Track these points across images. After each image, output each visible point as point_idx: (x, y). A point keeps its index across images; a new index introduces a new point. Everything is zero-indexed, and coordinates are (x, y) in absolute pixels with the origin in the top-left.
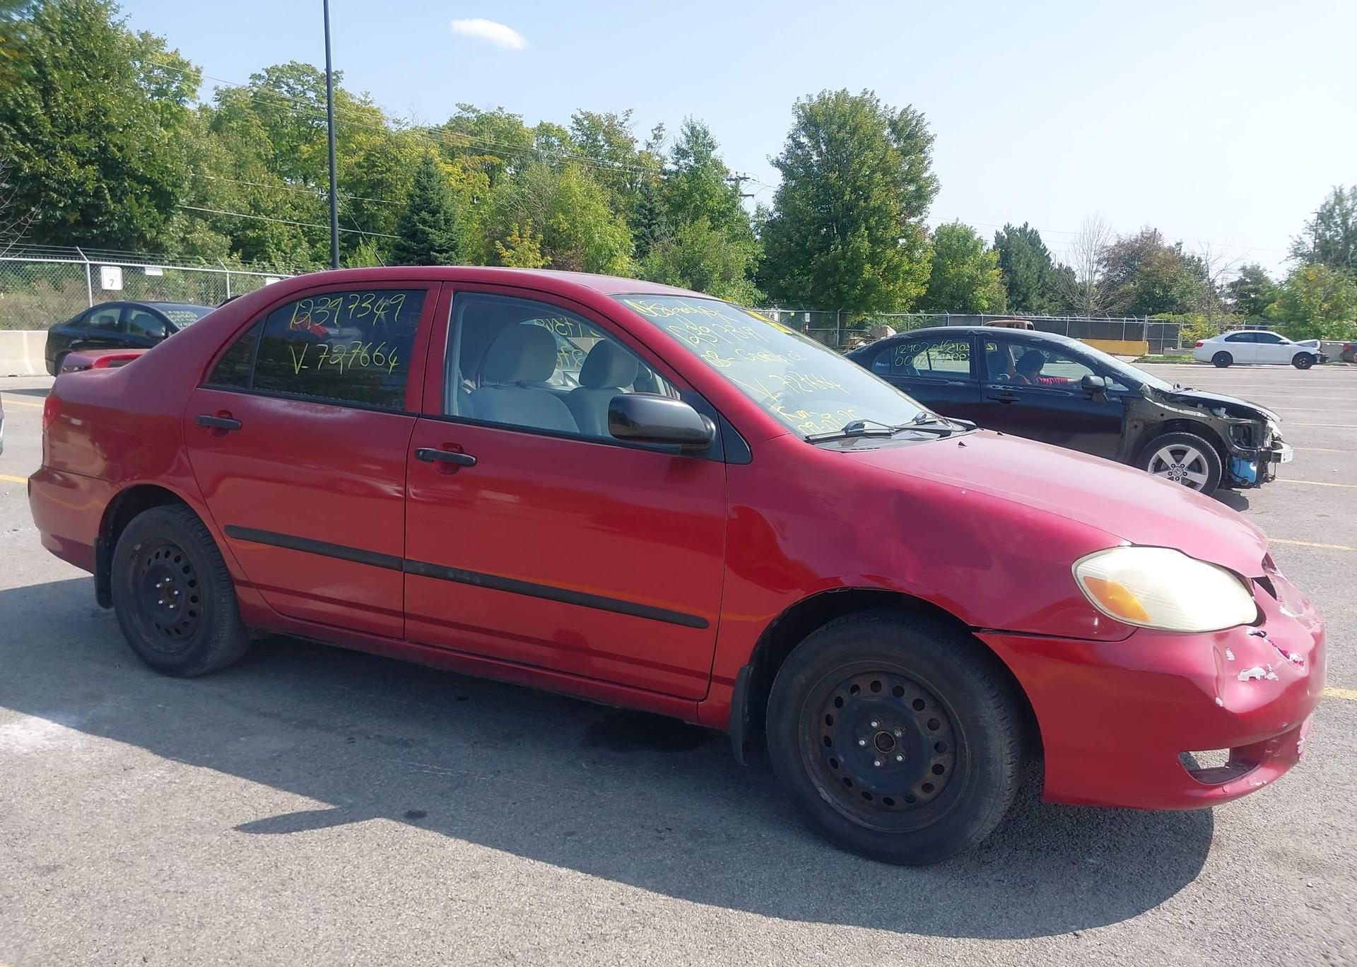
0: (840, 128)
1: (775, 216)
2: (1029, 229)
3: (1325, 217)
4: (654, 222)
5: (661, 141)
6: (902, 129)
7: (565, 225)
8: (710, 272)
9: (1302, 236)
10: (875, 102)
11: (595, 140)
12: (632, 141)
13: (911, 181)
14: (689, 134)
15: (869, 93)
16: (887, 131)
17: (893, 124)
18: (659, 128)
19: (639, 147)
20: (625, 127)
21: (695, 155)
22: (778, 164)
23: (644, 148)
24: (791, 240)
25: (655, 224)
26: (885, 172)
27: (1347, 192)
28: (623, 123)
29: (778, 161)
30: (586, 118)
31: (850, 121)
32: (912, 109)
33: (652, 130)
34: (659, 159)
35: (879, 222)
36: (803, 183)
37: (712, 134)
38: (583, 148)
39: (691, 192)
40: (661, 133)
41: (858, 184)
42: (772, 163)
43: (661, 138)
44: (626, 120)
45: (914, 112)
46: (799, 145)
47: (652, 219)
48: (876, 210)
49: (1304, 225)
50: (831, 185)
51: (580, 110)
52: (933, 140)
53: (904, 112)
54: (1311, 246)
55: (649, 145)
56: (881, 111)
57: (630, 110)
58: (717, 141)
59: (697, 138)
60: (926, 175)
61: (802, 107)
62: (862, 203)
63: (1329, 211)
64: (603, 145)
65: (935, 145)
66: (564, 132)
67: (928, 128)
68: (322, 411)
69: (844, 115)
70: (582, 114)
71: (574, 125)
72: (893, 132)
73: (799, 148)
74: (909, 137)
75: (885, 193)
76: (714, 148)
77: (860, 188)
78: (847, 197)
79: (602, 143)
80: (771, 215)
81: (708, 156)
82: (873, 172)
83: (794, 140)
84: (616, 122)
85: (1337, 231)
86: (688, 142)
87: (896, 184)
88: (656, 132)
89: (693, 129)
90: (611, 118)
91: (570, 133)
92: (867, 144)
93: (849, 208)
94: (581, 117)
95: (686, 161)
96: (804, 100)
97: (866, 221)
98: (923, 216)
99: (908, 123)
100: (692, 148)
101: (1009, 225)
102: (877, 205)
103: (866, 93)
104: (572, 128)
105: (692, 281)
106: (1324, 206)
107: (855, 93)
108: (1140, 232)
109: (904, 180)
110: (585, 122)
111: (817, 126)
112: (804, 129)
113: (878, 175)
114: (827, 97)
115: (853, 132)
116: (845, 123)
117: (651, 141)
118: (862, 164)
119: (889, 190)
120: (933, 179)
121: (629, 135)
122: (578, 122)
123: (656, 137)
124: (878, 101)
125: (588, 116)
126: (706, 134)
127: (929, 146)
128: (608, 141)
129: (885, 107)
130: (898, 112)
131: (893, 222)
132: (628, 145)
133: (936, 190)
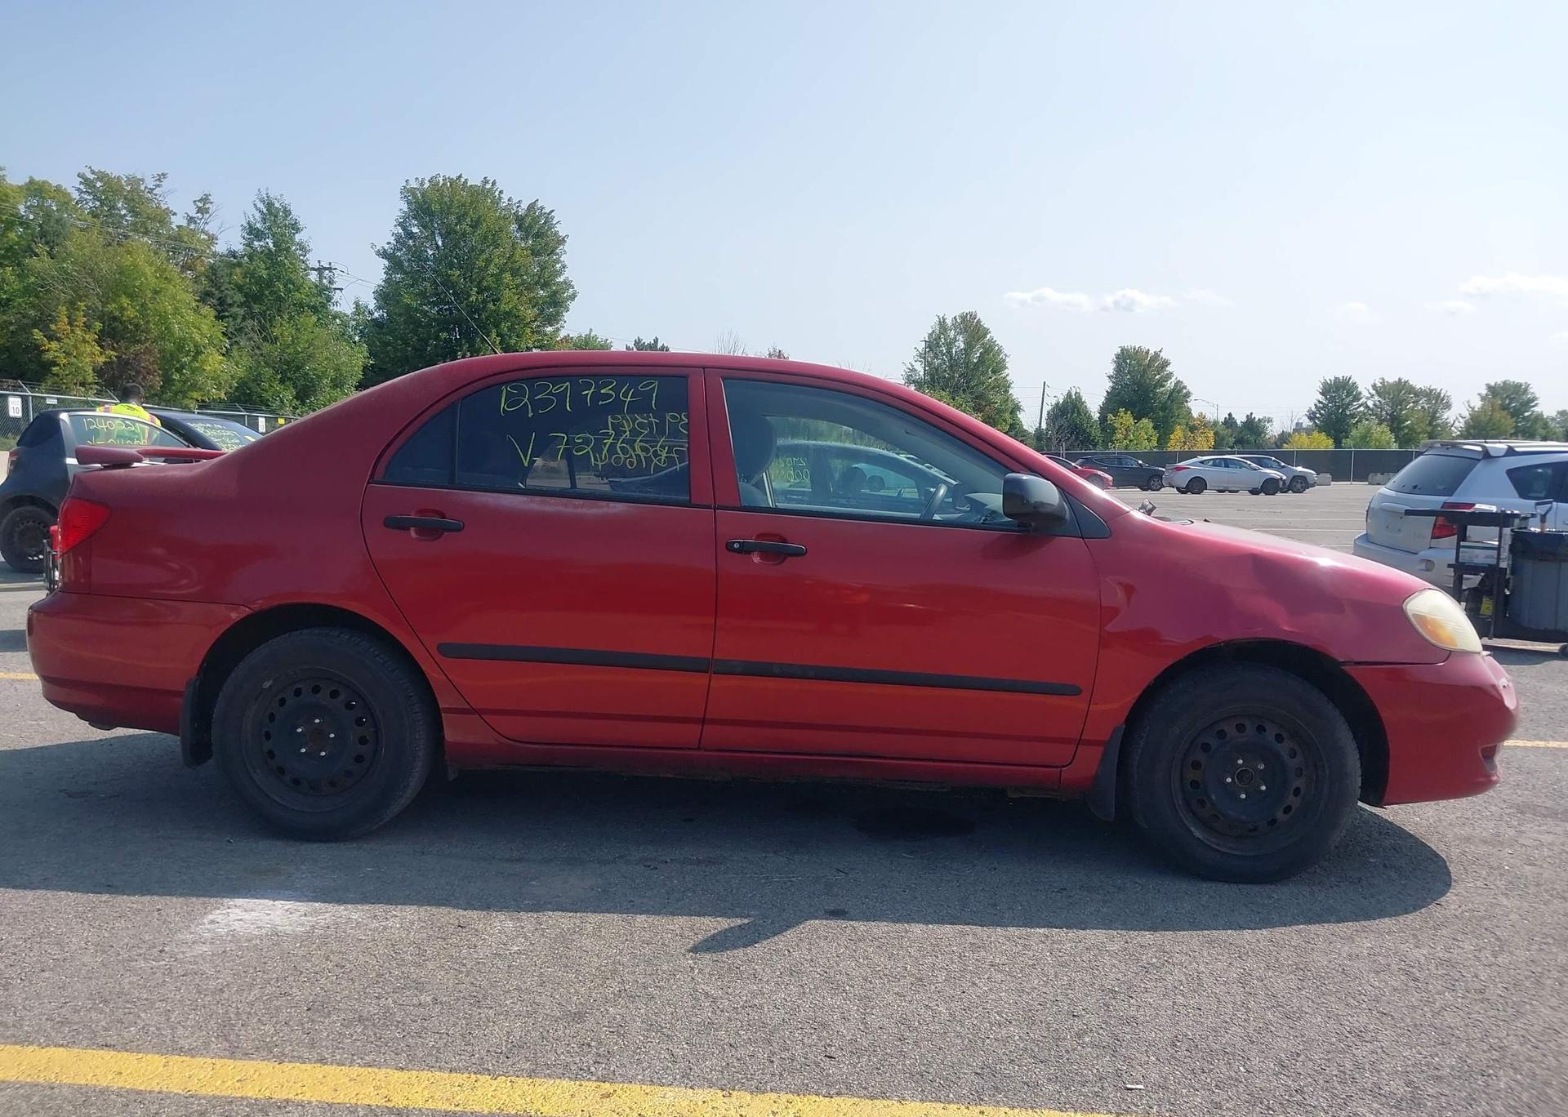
0: (460, 219)
1: (376, 315)
2: (659, 345)
3: (932, 344)
4: (227, 314)
5: (208, 215)
6: (531, 226)
7: (131, 313)
8: (318, 376)
9: (914, 363)
10: (497, 193)
11: (113, 207)
12: (169, 212)
13: (545, 285)
14: (265, 210)
15: (491, 182)
16: (514, 227)
17: (520, 220)
18: (205, 199)
19: (178, 221)
20: (156, 195)
21: (274, 237)
22: (384, 254)
23: (184, 223)
24: (406, 344)
25: (228, 317)
26: (515, 273)
27: (949, 322)
28: (154, 189)
29: (385, 251)
30: (99, 179)
31: (471, 213)
32: (539, 204)
33: (195, 201)
34: (206, 237)
35: (511, 329)
36: (415, 277)
37: (295, 213)
38: (95, 216)
39: (271, 280)
40: (207, 206)
41: (485, 283)
42: (378, 253)
43: (208, 212)
44: (158, 186)
45: (542, 208)
46: (411, 235)
47: (223, 311)
48: (508, 314)
49: (915, 353)
50: (453, 283)
51: (90, 167)
52: (565, 241)
53: (532, 207)
54: (922, 373)
55: (191, 220)
56: (504, 204)
57: (163, 174)
58: (302, 223)
59: (276, 216)
60: (560, 279)
61: (412, 191)
62: (491, 306)
63: (935, 340)
64: (125, 215)
65: (567, 247)
66: (67, 195)
67: (558, 228)
68: (582, 506)
69: (463, 205)
70: (93, 172)
71: (82, 187)
72: (520, 228)
73: (411, 238)
74: (538, 235)
75: (517, 297)
76: (298, 230)
77: (487, 289)
78: (473, 298)
79: (124, 212)
80: (371, 313)
81: (292, 239)
82: (502, 271)
83: (404, 229)
84: (142, 188)
85: (943, 359)
86: (264, 220)
87: (529, 288)
88: (200, 205)
89: (270, 205)
90: (135, 182)
91: (76, 195)
92: (493, 239)
93: (474, 310)
94: (92, 177)
95: (261, 243)
96: (414, 185)
97: (497, 326)
98: (559, 326)
99: (535, 220)
100: (270, 228)
101: (639, 339)
102: (507, 309)
103: (488, 182)
104: (78, 190)
105: (295, 388)
106: (931, 335)
107: (475, 180)
108: (768, 353)
109: (537, 283)
110: (99, 184)
111: (431, 214)
112: (415, 218)
113: (507, 277)
114: (441, 182)
115: (475, 225)
116: (466, 214)
117: (193, 213)
118: (489, 261)
119: (521, 294)
120: (568, 284)
121: (162, 205)
122: (87, 182)
123: (199, 210)
124: (501, 192)
125: (102, 176)
126: (287, 212)
127: (561, 247)
128: (133, 211)
129: (509, 200)
130: (524, 206)
131: (528, 331)
132: (163, 217)
133: (573, 297)
